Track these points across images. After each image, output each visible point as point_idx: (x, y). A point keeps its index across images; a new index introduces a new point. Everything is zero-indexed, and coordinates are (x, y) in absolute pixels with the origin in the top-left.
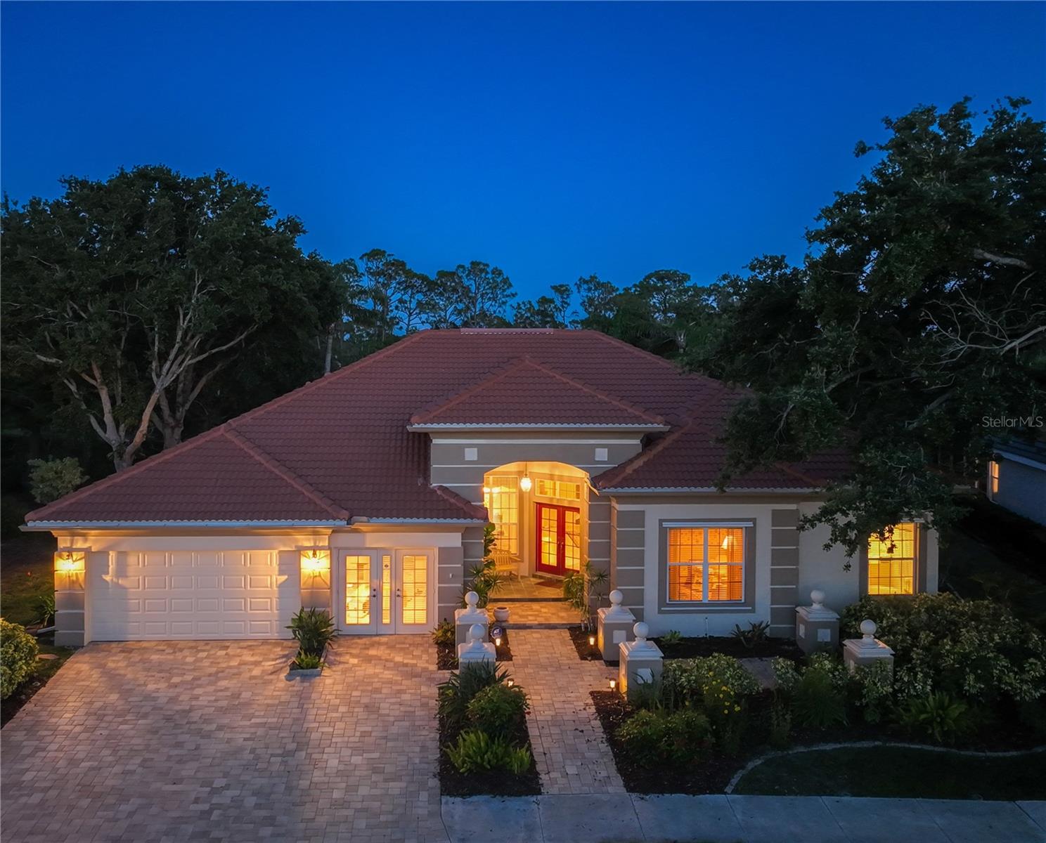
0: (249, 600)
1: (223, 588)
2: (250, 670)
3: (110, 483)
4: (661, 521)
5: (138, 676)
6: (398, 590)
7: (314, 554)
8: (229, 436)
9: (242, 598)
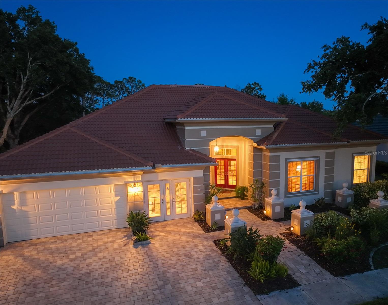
0: (100, 211)
1: (85, 206)
2: (112, 246)
3: (8, 155)
4: (286, 159)
5: (47, 258)
6: (174, 199)
7: (135, 185)
8: (72, 129)
9: (96, 210)
